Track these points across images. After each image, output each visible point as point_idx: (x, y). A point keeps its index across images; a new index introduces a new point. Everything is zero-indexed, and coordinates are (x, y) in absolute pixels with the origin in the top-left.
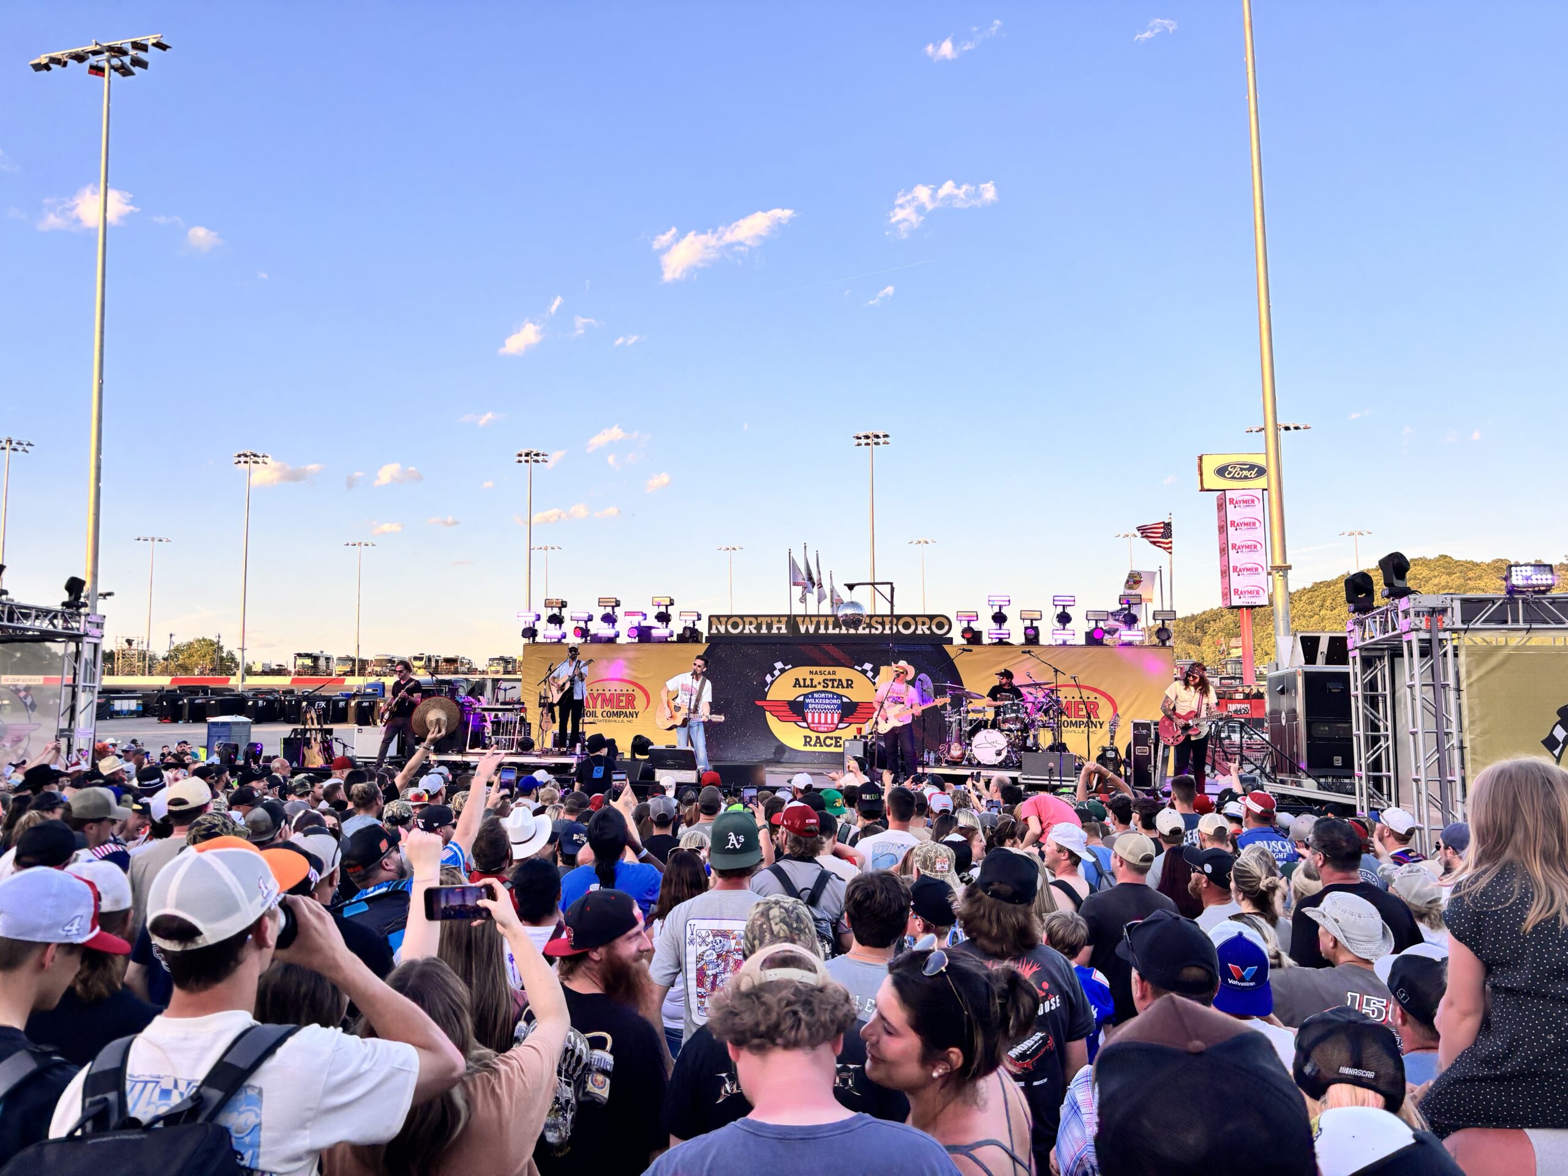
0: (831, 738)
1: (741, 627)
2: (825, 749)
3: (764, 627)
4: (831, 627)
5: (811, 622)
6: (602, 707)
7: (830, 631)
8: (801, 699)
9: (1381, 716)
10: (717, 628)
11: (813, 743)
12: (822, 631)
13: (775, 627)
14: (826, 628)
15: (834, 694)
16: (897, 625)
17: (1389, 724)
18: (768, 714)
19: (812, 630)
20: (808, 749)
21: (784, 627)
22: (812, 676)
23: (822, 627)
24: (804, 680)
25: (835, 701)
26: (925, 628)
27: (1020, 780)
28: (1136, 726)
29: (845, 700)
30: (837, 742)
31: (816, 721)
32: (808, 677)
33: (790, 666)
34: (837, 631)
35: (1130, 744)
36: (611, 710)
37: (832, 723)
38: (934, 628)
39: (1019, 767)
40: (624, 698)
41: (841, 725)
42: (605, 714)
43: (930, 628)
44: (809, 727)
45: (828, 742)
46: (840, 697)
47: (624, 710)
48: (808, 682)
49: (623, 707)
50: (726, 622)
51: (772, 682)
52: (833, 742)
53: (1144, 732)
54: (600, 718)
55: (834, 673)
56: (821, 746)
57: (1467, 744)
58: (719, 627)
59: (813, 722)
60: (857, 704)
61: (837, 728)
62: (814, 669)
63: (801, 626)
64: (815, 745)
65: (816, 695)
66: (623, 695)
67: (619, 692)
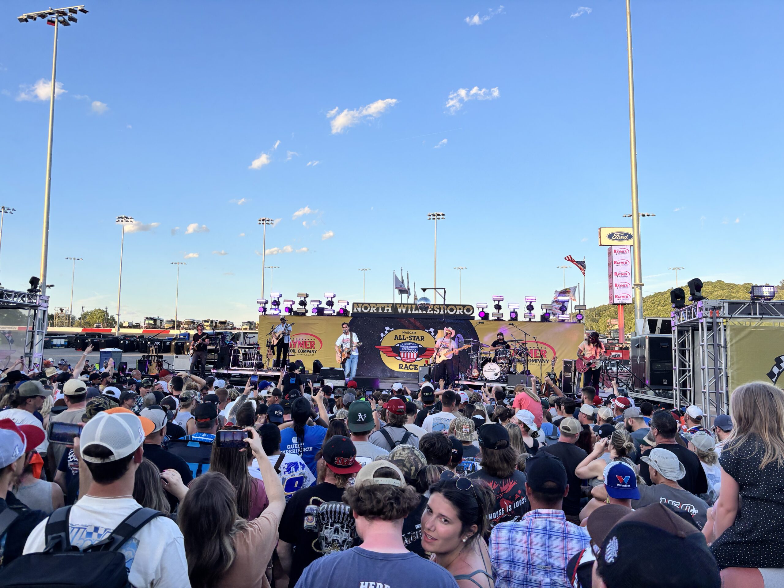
0: (413, 365)
1: (369, 309)
2: (409, 371)
3: (380, 309)
4: (414, 310)
5: (404, 307)
6: (298, 348)
7: (414, 312)
8: (398, 345)
9: (687, 359)
10: (357, 309)
11: (403, 368)
12: (409, 312)
13: (386, 309)
14: (411, 310)
15: (415, 343)
16: (447, 310)
17: (691, 364)
18: (381, 353)
19: (404, 311)
20: (401, 370)
21: (390, 309)
22: (404, 334)
23: (409, 310)
24: (400, 336)
25: (415, 347)
26: (461, 311)
27: (507, 388)
28: (565, 362)
29: (420, 346)
30: (415, 367)
31: (405, 357)
32: (402, 335)
33: (393, 329)
34: (417, 312)
35: (562, 371)
36: (303, 349)
37: (414, 358)
38: (465, 311)
39: (506, 382)
40: (309, 343)
41: (418, 359)
42: (300, 351)
43: (463, 312)
44: (401, 360)
45: (411, 367)
46: (418, 345)
47: (309, 349)
48: (402, 337)
49: (309, 348)
50: (362, 306)
51: (384, 337)
52: (414, 367)
53: (569, 365)
54: (297, 353)
55: (415, 333)
56: (407, 369)
57: (729, 375)
58: (358, 308)
59: (404, 358)
60: (426, 348)
61: (416, 360)
62: (405, 330)
63: (399, 309)
64: (404, 369)
65: (405, 344)
66: (309, 342)
67: (307, 340)
